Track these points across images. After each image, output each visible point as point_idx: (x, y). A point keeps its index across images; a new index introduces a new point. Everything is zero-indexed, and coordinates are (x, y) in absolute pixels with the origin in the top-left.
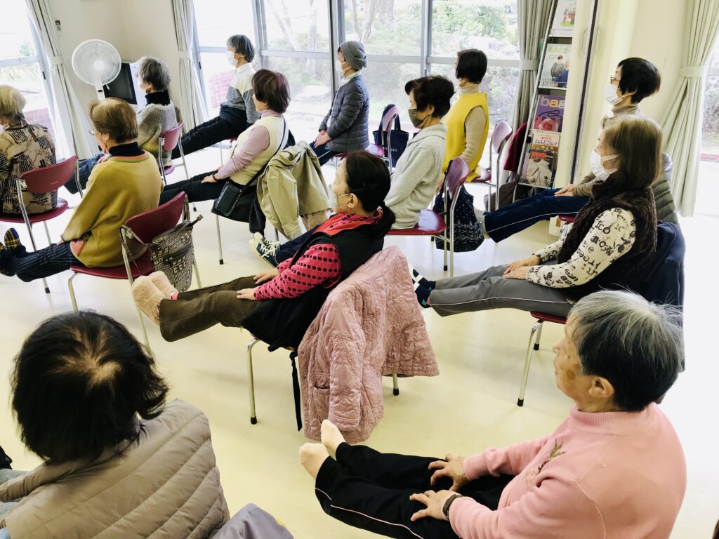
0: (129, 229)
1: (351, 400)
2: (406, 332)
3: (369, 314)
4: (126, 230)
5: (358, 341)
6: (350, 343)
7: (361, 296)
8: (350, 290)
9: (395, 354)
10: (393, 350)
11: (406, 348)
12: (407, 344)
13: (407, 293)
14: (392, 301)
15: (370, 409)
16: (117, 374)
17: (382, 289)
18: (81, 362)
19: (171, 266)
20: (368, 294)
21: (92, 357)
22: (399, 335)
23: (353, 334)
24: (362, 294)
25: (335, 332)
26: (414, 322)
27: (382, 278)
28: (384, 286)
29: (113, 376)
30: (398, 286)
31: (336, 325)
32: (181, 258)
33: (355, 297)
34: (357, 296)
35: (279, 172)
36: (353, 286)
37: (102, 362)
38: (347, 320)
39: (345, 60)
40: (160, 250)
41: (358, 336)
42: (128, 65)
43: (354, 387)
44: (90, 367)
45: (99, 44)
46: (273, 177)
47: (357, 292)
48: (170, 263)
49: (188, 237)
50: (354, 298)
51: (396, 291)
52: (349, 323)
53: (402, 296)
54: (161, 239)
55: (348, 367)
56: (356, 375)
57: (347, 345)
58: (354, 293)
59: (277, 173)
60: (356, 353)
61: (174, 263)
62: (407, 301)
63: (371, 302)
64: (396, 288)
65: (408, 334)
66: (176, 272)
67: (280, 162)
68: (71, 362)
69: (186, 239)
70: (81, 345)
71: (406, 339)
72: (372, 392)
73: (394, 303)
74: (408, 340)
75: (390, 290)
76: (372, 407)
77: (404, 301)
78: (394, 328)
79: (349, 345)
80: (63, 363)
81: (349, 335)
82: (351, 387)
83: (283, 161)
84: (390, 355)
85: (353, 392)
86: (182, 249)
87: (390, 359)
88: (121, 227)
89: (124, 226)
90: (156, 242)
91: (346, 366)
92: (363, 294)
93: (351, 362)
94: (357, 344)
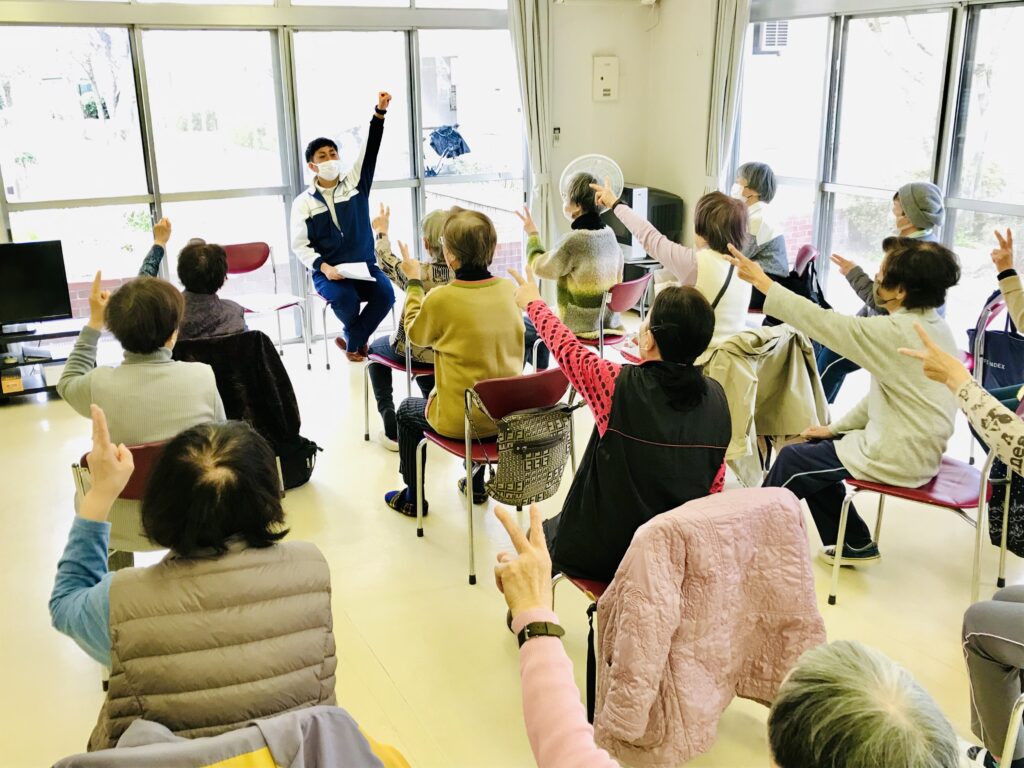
0: (475, 394)
1: (633, 692)
2: (785, 634)
3: (696, 576)
4: (472, 396)
5: (662, 608)
6: (647, 606)
7: (682, 543)
8: (664, 527)
9: (765, 666)
10: (762, 659)
11: (782, 661)
12: (784, 655)
13: (791, 568)
14: (756, 573)
15: (681, 729)
16: (228, 484)
17: (728, 544)
18: (201, 457)
19: (524, 458)
20: (694, 540)
21: (212, 457)
22: (773, 635)
23: (655, 594)
24: (684, 539)
25: (629, 583)
26: (799, 621)
27: (729, 527)
28: (731, 541)
29: (224, 482)
30: (772, 551)
31: (632, 572)
32: (542, 451)
33: (672, 541)
34: (675, 540)
35: (731, 361)
36: (669, 523)
37: (219, 465)
38: (649, 571)
39: (903, 214)
40: (510, 432)
41: (663, 600)
42: (631, 190)
43: (640, 675)
44: (207, 464)
45: (599, 161)
46: (720, 367)
47: (675, 533)
48: (522, 453)
49: (560, 426)
50: (669, 541)
51: (767, 559)
52: (649, 575)
53: (779, 571)
54: (513, 417)
55: (635, 640)
56: (647, 656)
57: (641, 607)
58: (669, 535)
59: (728, 363)
60: (654, 625)
61: (529, 455)
62: (787, 582)
63: (699, 556)
64: (768, 554)
65: (787, 638)
66: (528, 468)
67: (737, 346)
68: (194, 453)
69: (555, 427)
70: (209, 444)
71: (783, 645)
72: (689, 703)
73: (762, 577)
74: (787, 649)
75: (754, 554)
76: (685, 727)
77: (780, 579)
78: (761, 619)
79: (644, 609)
80: (187, 453)
81: (646, 593)
82: (634, 672)
83: (741, 347)
84: (756, 664)
85: (636, 681)
86: (545, 440)
87: (756, 671)
88: (467, 390)
89: (471, 390)
90: (506, 420)
91: (633, 637)
92: (687, 540)
93: (643, 635)
94: (660, 611)
